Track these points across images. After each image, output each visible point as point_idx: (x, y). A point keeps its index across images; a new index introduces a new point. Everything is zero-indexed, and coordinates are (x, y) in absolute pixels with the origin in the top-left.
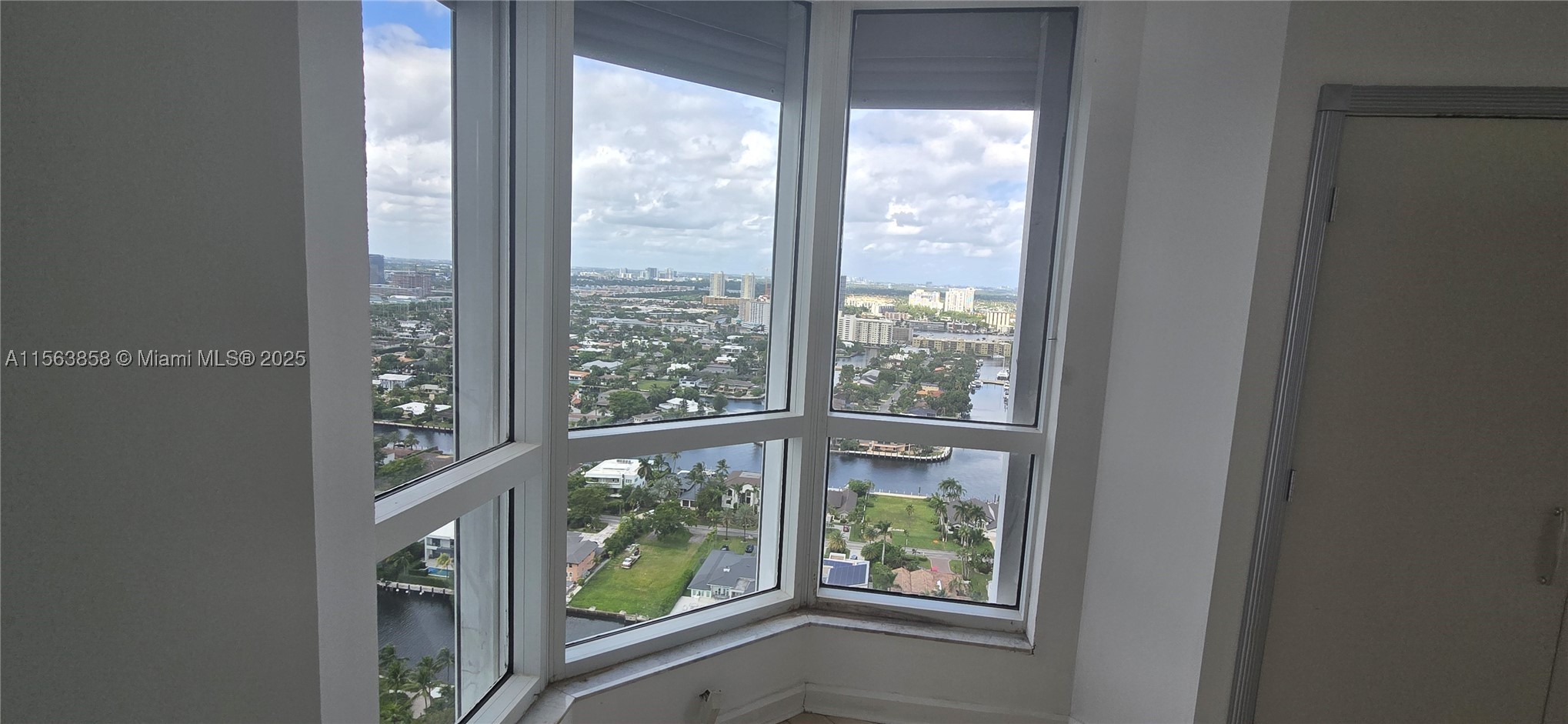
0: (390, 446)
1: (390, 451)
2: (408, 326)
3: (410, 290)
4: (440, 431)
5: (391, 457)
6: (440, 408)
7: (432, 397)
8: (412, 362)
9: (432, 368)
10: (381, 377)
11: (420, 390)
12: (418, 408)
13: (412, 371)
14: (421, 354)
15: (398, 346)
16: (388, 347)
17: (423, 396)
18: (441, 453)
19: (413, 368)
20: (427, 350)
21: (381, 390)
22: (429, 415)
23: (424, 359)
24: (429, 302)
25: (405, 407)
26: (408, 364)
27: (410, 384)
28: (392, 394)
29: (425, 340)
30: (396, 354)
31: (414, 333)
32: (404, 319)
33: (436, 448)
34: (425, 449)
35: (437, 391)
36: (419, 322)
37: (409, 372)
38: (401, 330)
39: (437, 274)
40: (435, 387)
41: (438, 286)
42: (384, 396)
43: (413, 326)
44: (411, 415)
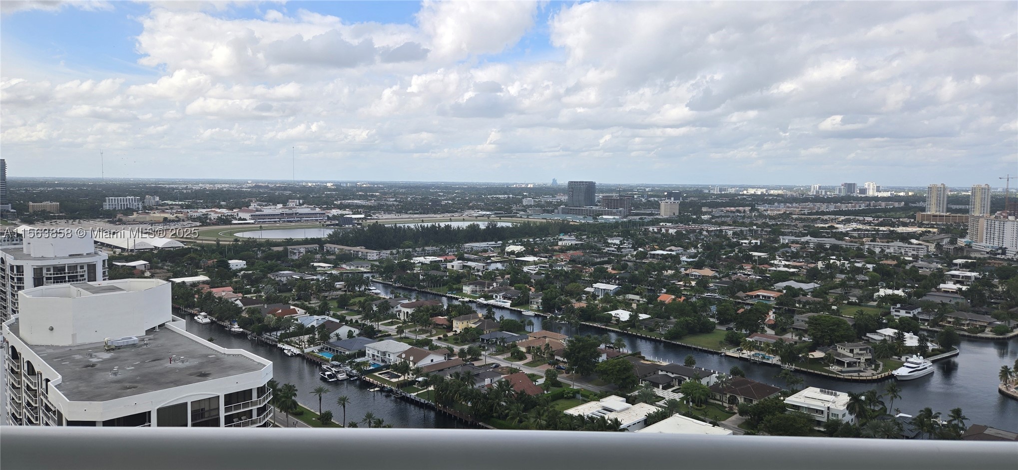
0: (602, 346)
1: (603, 351)
2: (615, 241)
3: (614, 210)
4: (639, 337)
5: (604, 357)
6: (643, 316)
7: (634, 306)
8: (618, 274)
9: (634, 280)
10: (595, 285)
11: (624, 299)
12: (624, 315)
13: (617, 282)
14: (624, 267)
15: (606, 259)
16: (598, 260)
17: (627, 305)
18: (643, 358)
19: (618, 279)
20: (629, 263)
21: (594, 296)
22: (633, 321)
23: (627, 272)
24: (630, 221)
25: (613, 313)
26: (615, 275)
27: (617, 293)
28: (602, 301)
29: (627, 255)
30: (605, 266)
31: (619, 249)
32: (611, 236)
33: (640, 353)
34: (630, 352)
35: (638, 301)
36: (621, 239)
37: (615, 282)
38: (608, 245)
39: (635, 196)
40: (637, 297)
41: (637, 208)
42: (596, 302)
43: (618, 242)
44: (618, 320)
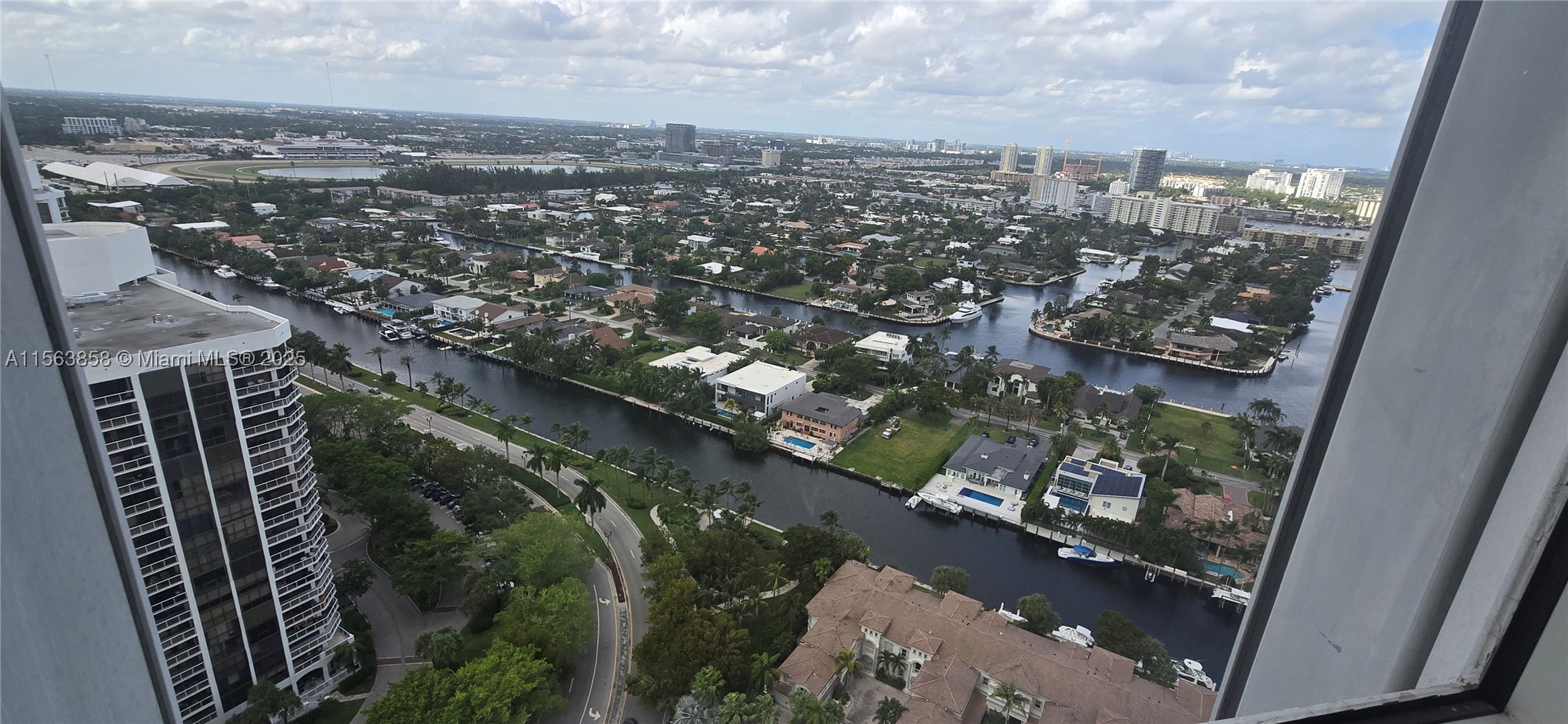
0: (693, 299)
1: (693, 304)
2: (712, 192)
3: (715, 158)
4: (733, 290)
5: (693, 310)
6: (735, 269)
7: (728, 259)
8: (714, 226)
9: (730, 232)
10: (689, 237)
11: (718, 252)
12: (716, 268)
13: (713, 234)
14: (721, 219)
15: (703, 210)
16: (695, 211)
17: (721, 258)
18: (733, 310)
19: (714, 231)
20: (726, 215)
21: (688, 249)
22: (725, 274)
23: (723, 223)
24: (730, 170)
25: (706, 266)
26: (711, 227)
27: (711, 245)
28: (697, 253)
29: (725, 206)
30: (702, 218)
31: (717, 199)
32: (710, 186)
33: (729, 305)
34: (720, 304)
35: (733, 253)
36: (720, 189)
37: (710, 235)
38: (707, 195)
39: (738, 144)
40: (731, 250)
41: (739, 156)
42: (690, 255)
43: (716, 192)
44: (711, 273)
